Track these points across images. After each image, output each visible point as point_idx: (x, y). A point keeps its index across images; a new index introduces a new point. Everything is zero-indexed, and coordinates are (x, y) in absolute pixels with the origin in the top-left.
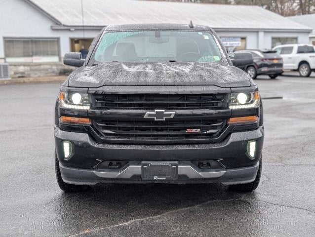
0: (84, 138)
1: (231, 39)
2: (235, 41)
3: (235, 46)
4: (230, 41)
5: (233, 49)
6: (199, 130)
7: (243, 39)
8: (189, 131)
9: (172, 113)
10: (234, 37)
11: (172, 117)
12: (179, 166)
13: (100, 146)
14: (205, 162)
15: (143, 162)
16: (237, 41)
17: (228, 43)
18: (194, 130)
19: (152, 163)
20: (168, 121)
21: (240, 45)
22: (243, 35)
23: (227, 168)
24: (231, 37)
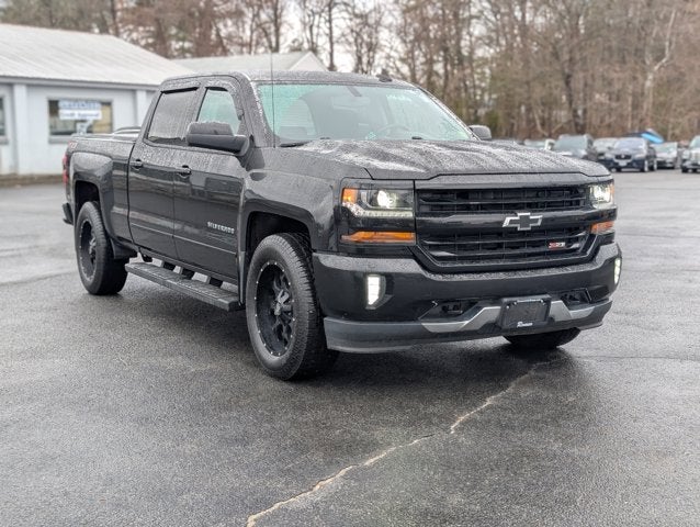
0: (410, 266)
1: (80, 103)
2: (90, 109)
3: (91, 120)
4: (79, 109)
5: (86, 125)
7: (108, 104)
8: (552, 245)
9: (539, 217)
10: (87, 101)
11: (539, 223)
12: (551, 303)
13: (439, 278)
16: (94, 108)
17: (76, 112)
19: (519, 300)
21: (100, 118)
22: (105, 96)
24: (81, 100)
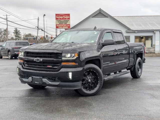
6: (51, 66)
8: (48, 66)
9: (41, 59)
11: (41, 61)
12: (43, 79)
14: (53, 79)
15: (32, 76)
18: (50, 66)
20: (40, 62)
23: (61, 82)
